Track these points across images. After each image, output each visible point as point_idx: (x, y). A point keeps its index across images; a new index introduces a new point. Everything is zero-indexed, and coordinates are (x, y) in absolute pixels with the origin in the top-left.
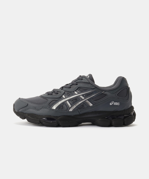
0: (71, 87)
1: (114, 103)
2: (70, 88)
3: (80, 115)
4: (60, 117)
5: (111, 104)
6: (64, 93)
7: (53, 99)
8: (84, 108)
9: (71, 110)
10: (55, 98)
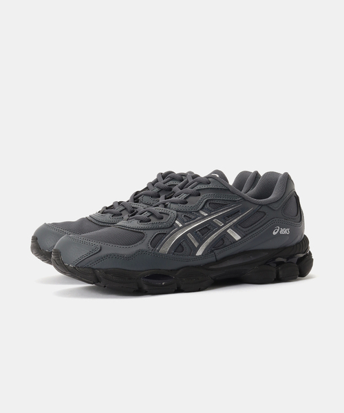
0: (187, 200)
1: (280, 230)
2: (186, 203)
3: (217, 262)
4: (178, 269)
5: (274, 233)
6: (177, 217)
7: (156, 231)
8: (225, 246)
9: (199, 253)
10: (160, 229)
